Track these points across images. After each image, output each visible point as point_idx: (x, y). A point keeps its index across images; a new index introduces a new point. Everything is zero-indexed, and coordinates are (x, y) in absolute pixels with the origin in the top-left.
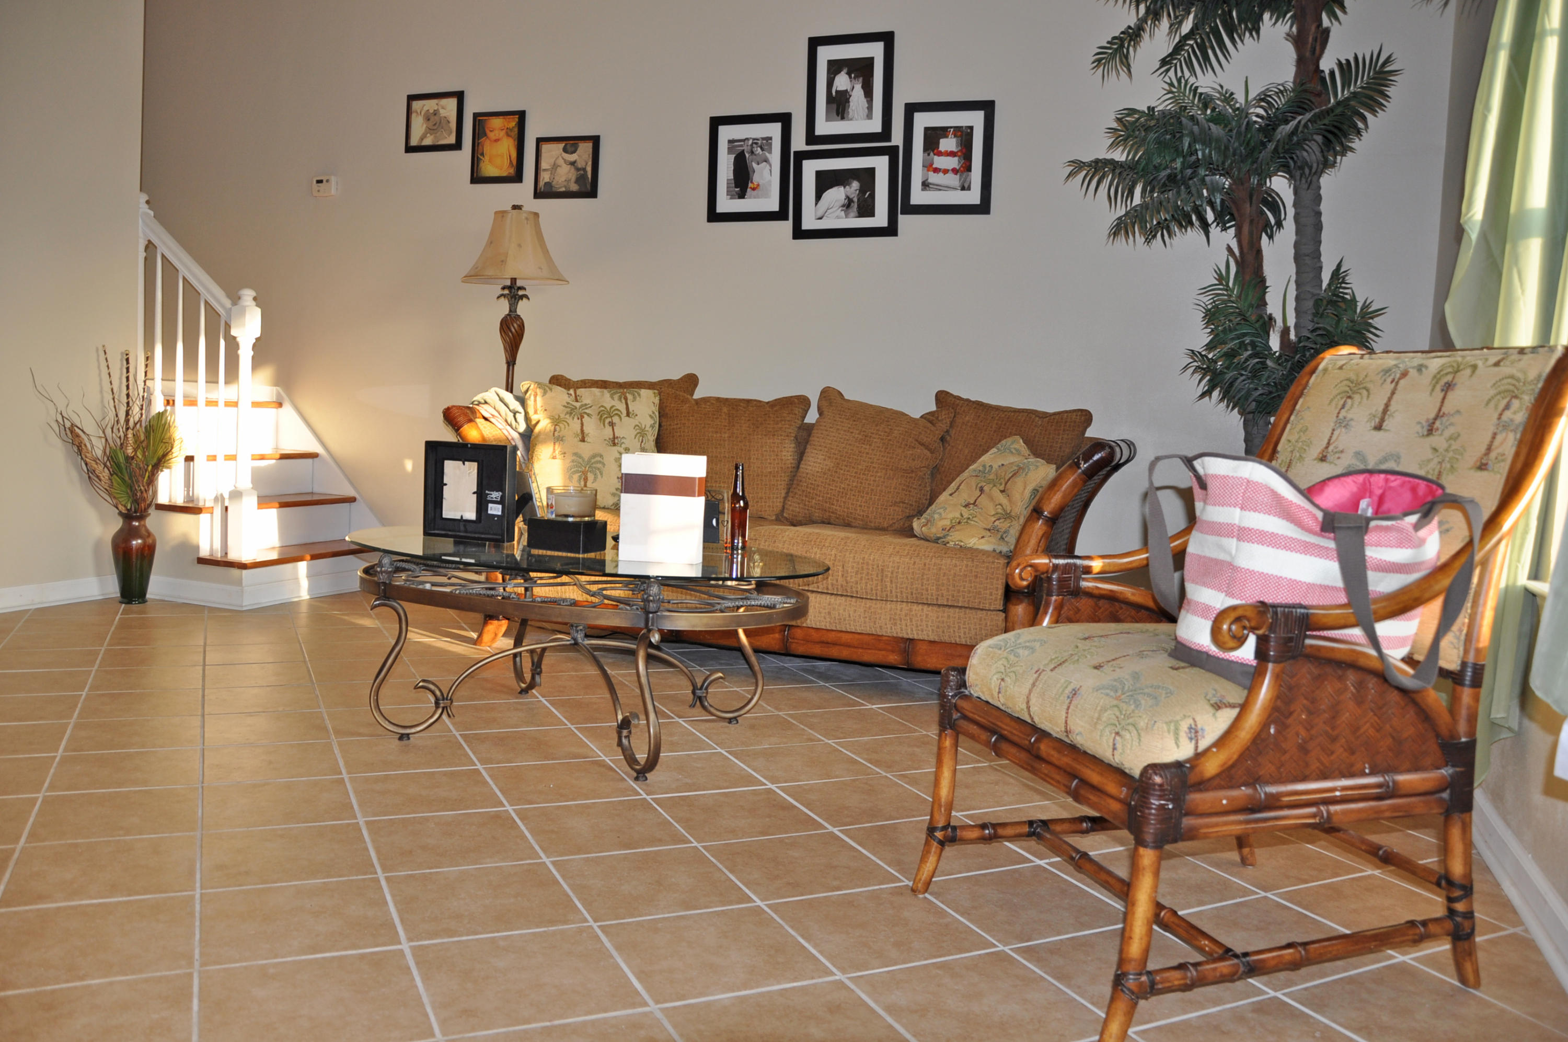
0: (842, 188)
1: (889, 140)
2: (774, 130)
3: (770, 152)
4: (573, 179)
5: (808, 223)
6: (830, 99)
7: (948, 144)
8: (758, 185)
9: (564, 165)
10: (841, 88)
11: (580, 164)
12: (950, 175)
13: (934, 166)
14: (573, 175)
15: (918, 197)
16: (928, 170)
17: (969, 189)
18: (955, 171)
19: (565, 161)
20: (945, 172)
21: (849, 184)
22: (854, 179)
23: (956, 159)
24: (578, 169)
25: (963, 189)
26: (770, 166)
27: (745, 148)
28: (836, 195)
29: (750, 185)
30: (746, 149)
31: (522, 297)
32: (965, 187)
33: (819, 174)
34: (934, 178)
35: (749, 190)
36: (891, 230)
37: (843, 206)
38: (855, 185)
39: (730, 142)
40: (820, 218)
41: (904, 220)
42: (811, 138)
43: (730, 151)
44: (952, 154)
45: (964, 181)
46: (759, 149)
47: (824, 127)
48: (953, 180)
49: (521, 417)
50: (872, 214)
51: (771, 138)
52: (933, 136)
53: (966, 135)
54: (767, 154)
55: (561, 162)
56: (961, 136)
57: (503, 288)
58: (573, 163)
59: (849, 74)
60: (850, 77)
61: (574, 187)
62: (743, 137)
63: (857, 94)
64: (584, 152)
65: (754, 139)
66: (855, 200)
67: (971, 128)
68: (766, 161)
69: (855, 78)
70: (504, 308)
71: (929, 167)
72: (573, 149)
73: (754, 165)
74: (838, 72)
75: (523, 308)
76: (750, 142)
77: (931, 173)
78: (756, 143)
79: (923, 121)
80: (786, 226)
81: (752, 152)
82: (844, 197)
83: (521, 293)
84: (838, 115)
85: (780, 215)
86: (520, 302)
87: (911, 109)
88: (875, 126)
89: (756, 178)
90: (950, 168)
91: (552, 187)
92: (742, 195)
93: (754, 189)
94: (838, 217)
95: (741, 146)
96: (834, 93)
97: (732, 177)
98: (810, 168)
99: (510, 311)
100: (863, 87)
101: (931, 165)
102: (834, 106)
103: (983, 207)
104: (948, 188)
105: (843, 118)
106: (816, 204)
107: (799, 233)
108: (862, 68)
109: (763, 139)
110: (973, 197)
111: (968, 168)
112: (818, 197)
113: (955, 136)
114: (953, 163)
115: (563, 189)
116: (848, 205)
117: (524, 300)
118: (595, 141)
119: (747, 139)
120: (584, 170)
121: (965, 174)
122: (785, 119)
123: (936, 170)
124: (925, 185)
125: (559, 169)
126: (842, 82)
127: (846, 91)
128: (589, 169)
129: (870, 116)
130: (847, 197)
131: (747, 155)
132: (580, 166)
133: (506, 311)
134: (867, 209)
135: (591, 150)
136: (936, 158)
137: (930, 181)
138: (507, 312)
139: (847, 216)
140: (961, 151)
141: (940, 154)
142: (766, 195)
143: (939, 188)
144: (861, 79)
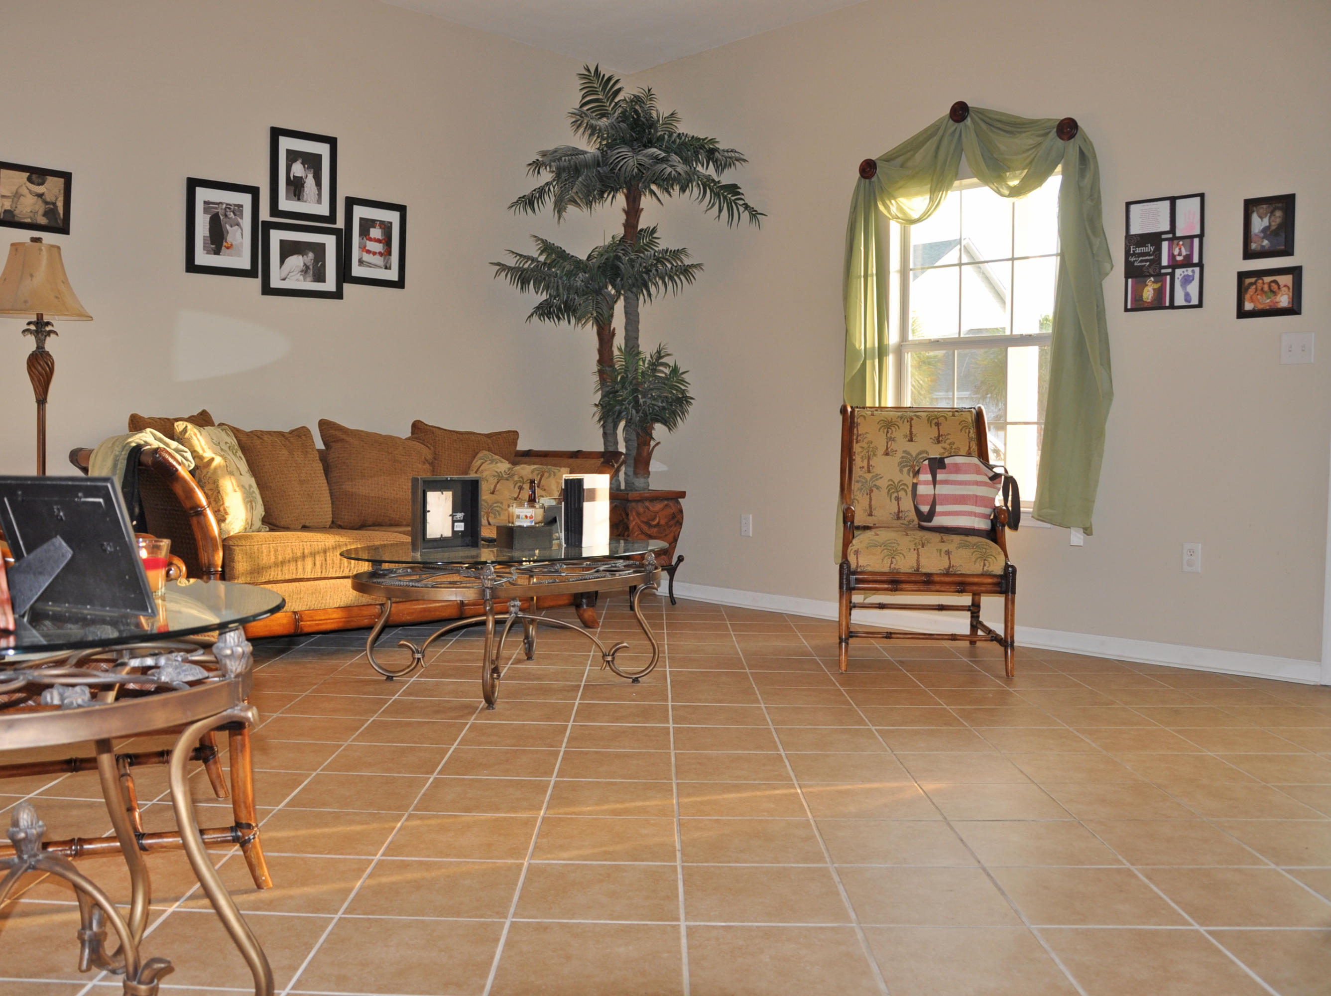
0: (301, 257)
1: (335, 223)
2: (245, 200)
3: (242, 218)
4: (41, 212)
5: (275, 283)
6: (289, 182)
7: (376, 233)
8: (232, 245)
9: (29, 196)
10: (298, 174)
11: (49, 198)
12: (377, 256)
13: (367, 248)
14: (40, 208)
15: (357, 271)
16: (363, 251)
17: (390, 268)
18: (381, 254)
19: (30, 191)
20: (374, 254)
21: (306, 254)
22: (310, 251)
23: (381, 245)
24: (46, 203)
25: (386, 268)
26: (242, 230)
27: (219, 210)
28: (296, 262)
29: (225, 244)
30: (221, 212)
31: (50, 332)
32: (387, 267)
33: (282, 242)
34: (367, 257)
35: (223, 248)
36: (338, 295)
37: (302, 271)
38: (311, 255)
39: (205, 203)
40: (284, 279)
41: (347, 287)
42: (275, 210)
43: (206, 211)
44: (379, 241)
45: (387, 263)
46: (232, 213)
47: (285, 204)
48: (378, 260)
49: (189, 455)
50: (324, 281)
51: (242, 206)
52: (367, 225)
53: (387, 227)
54: (239, 220)
55: (24, 191)
56: (384, 229)
57: (29, 324)
58: (40, 196)
59: (303, 163)
60: (304, 167)
61: (43, 221)
62: (218, 201)
63: (310, 182)
64: (52, 187)
65: (227, 204)
66: (311, 267)
67: (391, 223)
68: (238, 224)
69: (308, 168)
70: (30, 344)
71: (363, 248)
72: (40, 181)
73: (228, 227)
74: (295, 161)
75: (50, 345)
76: (224, 206)
77: (364, 253)
78: (230, 208)
79: (359, 212)
80: (257, 283)
81: (226, 216)
82: (302, 264)
83: (49, 328)
84: (295, 196)
85: (250, 273)
86: (48, 338)
87: (351, 202)
88: (324, 210)
89: (230, 238)
90: (378, 251)
91: (14, 216)
92: (217, 252)
93: (228, 248)
94: (298, 280)
95: (216, 208)
96: (292, 178)
97: (208, 235)
98: (276, 236)
99: (38, 348)
100: (314, 177)
101: (365, 247)
102: (292, 188)
103: (400, 284)
104: (376, 266)
105: (299, 199)
106: (281, 267)
107: (267, 290)
108: (312, 161)
109: (235, 205)
110: (392, 275)
111: (390, 253)
112: (282, 262)
113: (380, 228)
114: (378, 247)
115: (29, 220)
116: (305, 270)
117: (52, 335)
118: (67, 177)
119: (221, 203)
120: (54, 204)
121: (387, 257)
122: (254, 192)
123: (368, 252)
124: (361, 262)
125: (22, 199)
126: (298, 169)
127: (302, 177)
128: (60, 205)
129: (319, 201)
130: (305, 264)
131: (222, 217)
132: (48, 200)
133: (33, 346)
134: (320, 277)
135: (62, 186)
136: (368, 242)
137: (364, 259)
138: (34, 349)
139: (305, 280)
140: (384, 239)
141: (370, 239)
142: (239, 254)
143: (370, 265)
144: (312, 171)
